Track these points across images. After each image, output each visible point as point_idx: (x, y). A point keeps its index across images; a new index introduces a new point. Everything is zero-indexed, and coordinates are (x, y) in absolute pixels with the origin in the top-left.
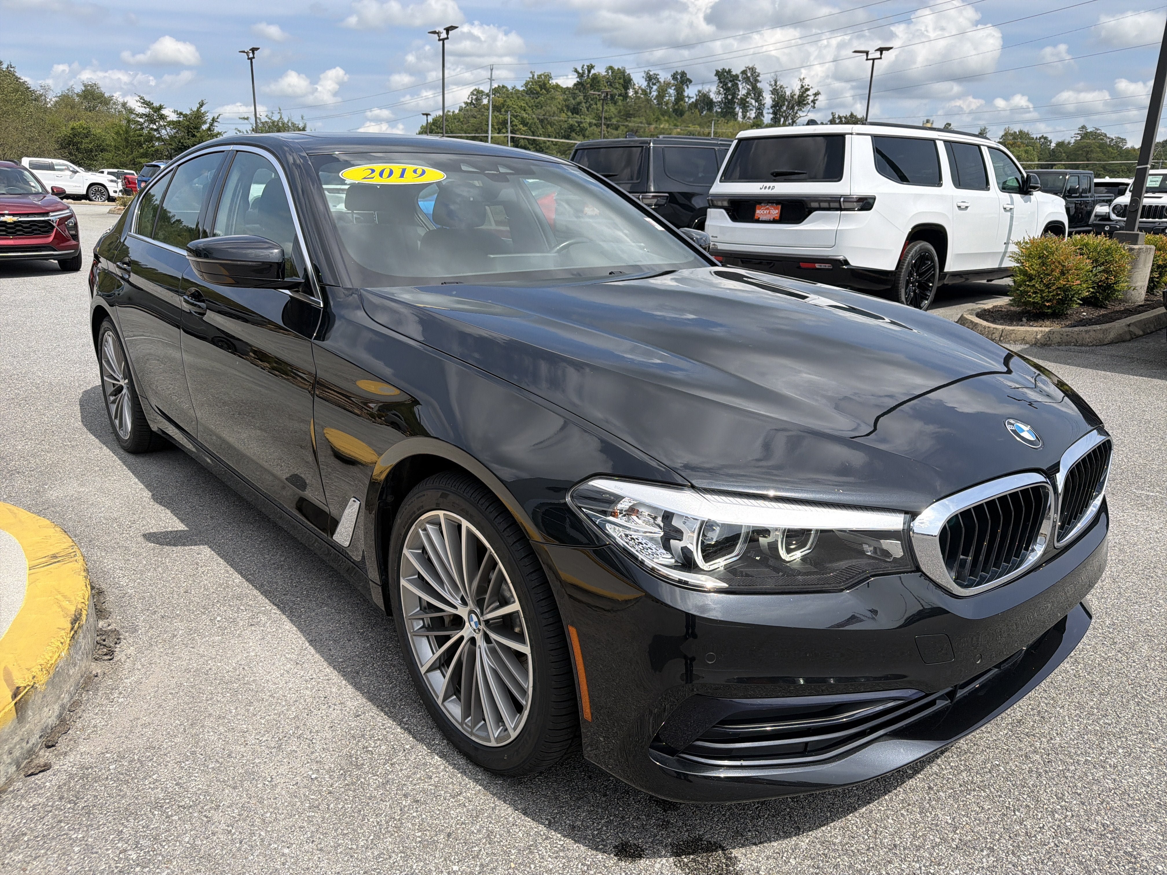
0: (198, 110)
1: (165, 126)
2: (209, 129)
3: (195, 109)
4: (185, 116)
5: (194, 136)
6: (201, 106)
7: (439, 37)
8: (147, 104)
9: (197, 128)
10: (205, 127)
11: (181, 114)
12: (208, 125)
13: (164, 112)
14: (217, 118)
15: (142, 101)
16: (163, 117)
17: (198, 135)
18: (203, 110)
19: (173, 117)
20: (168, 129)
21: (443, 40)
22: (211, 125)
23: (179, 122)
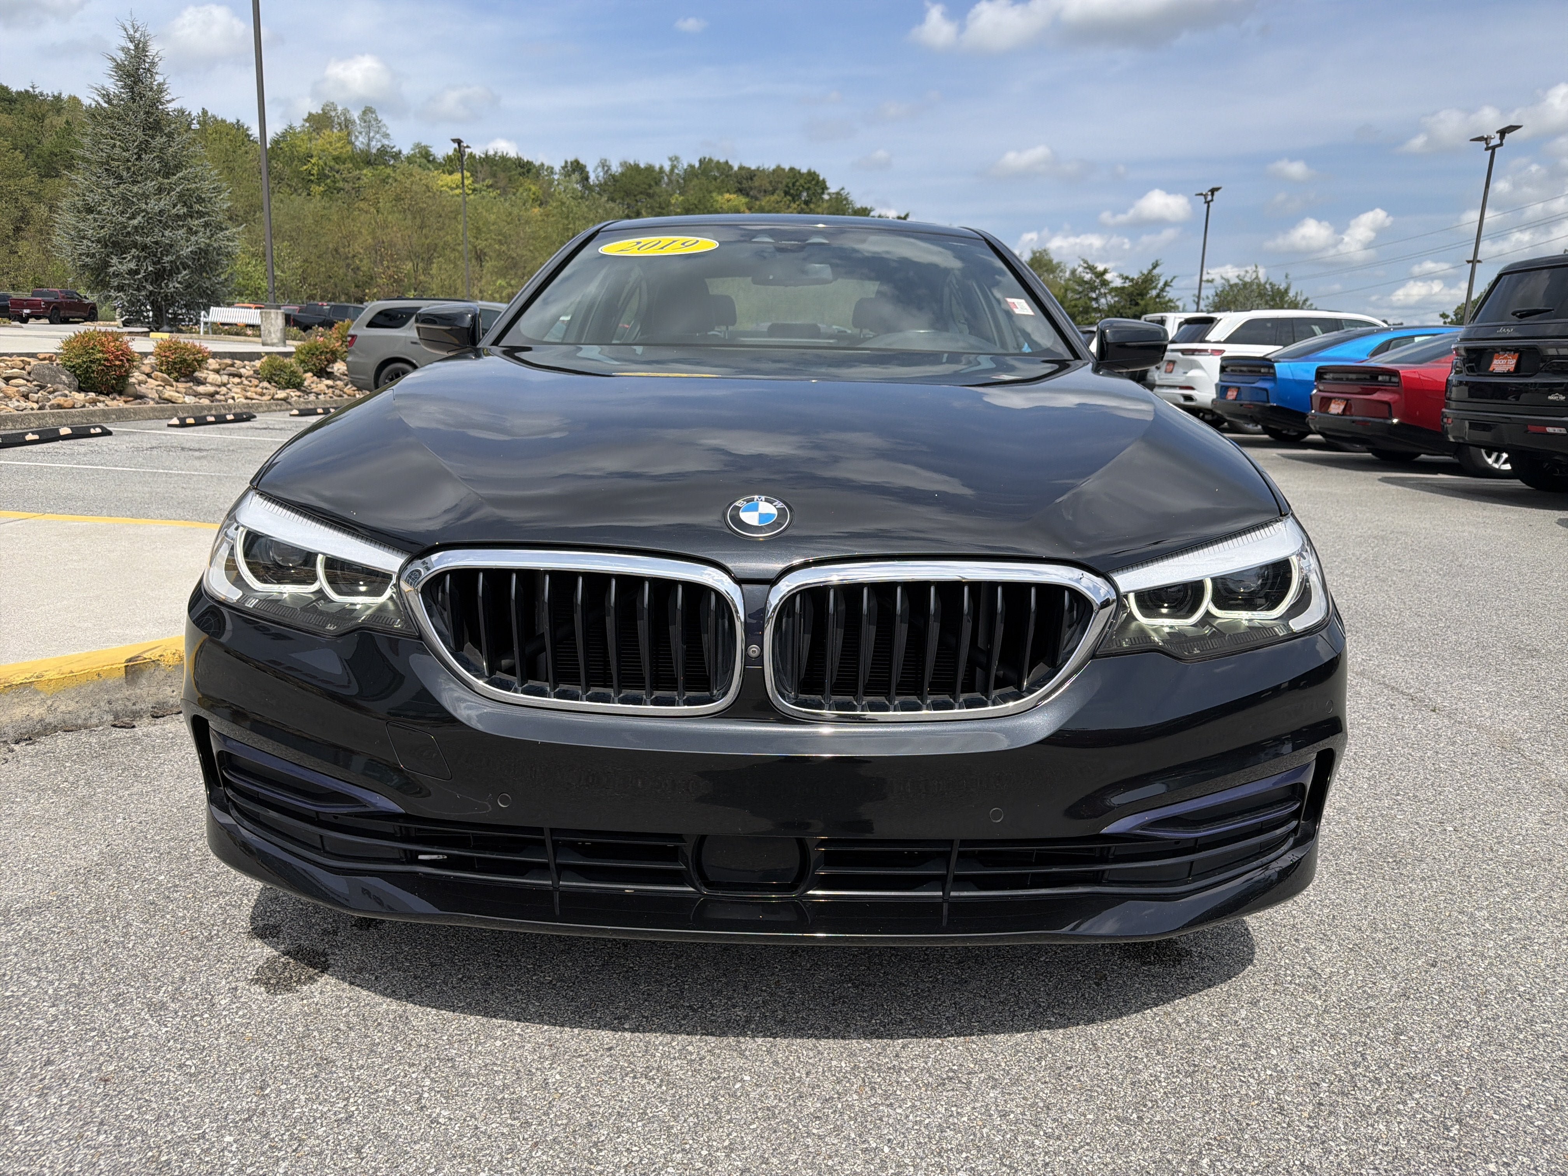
0: (1150, 272)
1: (1105, 294)
2: (1158, 296)
3: (1145, 272)
4: (1132, 280)
5: (1137, 304)
6: (1154, 267)
7: (1487, 144)
8: (1090, 269)
9: (1142, 294)
10: (1154, 293)
11: (1127, 278)
12: (1158, 291)
13: (1108, 277)
14: (1171, 281)
15: (1085, 265)
16: (1105, 283)
17: (1142, 303)
18: (1156, 272)
19: (1118, 283)
20: (1109, 297)
21: (1493, 148)
22: (1162, 290)
23: (1123, 288)
